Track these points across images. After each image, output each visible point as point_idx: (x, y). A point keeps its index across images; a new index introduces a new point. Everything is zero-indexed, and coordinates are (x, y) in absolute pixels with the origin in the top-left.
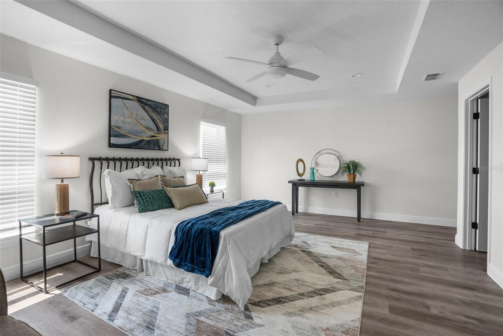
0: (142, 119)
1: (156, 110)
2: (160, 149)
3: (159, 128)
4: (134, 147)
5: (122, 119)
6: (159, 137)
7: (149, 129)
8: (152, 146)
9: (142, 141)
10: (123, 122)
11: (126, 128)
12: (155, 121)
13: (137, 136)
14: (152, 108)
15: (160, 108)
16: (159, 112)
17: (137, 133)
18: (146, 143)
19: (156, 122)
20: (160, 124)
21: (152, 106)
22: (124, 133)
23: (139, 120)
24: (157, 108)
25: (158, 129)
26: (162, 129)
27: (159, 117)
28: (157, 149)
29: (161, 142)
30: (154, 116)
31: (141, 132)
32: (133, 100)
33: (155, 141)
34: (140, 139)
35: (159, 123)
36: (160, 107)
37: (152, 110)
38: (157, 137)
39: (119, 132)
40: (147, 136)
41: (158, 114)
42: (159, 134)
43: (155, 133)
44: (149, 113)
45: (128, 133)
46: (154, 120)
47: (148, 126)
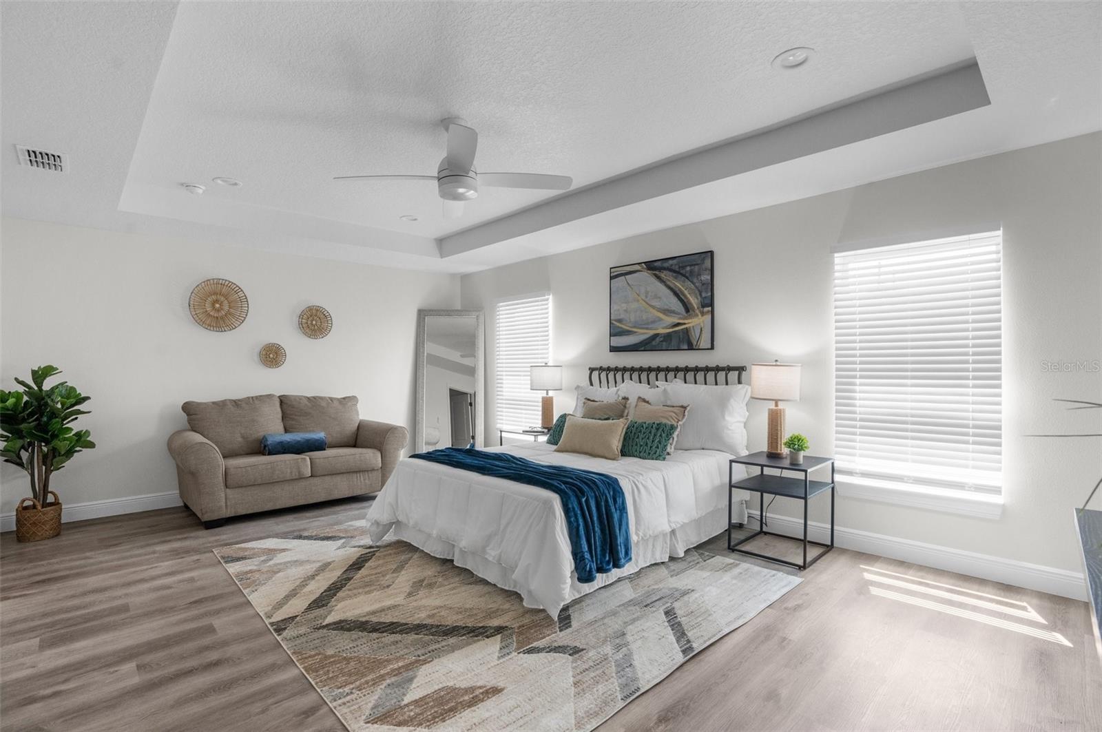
0: (656, 297)
1: (681, 272)
2: (691, 347)
3: (688, 306)
4: (643, 349)
5: (624, 306)
6: (689, 323)
7: (667, 312)
8: (674, 343)
9: (656, 335)
10: (626, 311)
11: (630, 319)
12: (680, 294)
13: (647, 329)
14: (675, 271)
15: (691, 266)
16: (687, 275)
17: (648, 324)
18: (662, 339)
19: (681, 296)
20: (690, 298)
21: (673, 267)
22: (628, 328)
23: (649, 303)
24: (683, 267)
25: (687, 308)
26: (695, 306)
27: (689, 283)
28: (686, 347)
29: (693, 334)
30: (678, 285)
31: (653, 322)
32: (640, 271)
33: (681, 334)
34: (652, 332)
35: (688, 296)
36: (690, 263)
37: (674, 275)
38: (685, 324)
39: (621, 328)
40: (665, 325)
41: (687, 278)
42: (690, 317)
43: (680, 318)
44: (668, 283)
45: (635, 327)
46: (678, 292)
47: (666, 307)
